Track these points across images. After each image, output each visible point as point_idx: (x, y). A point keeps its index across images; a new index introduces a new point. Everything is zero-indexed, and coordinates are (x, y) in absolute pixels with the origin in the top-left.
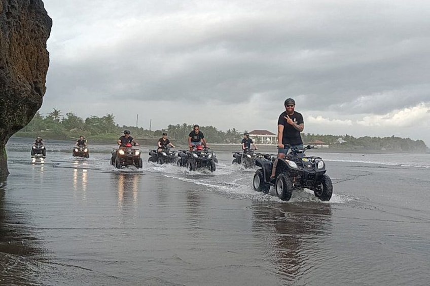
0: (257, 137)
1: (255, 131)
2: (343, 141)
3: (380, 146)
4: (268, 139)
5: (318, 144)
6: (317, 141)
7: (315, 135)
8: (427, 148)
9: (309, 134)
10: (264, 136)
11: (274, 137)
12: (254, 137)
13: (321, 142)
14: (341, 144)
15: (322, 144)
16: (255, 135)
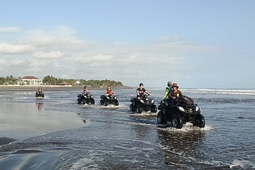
0: (27, 81)
1: (26, 77)
2: (80, 83)
3: (100, 85)
4: (35, 82)
5: (65, 84)
6: (65, 83)
7: (63, 79)
8: (123, 86)
9: (60, 79)
10: (32, 80)
11: (39, 81)
12: (25, 80)
13: (67, 83)
14: (79, 84)
15: (67, 84)
16: (26, 80)
